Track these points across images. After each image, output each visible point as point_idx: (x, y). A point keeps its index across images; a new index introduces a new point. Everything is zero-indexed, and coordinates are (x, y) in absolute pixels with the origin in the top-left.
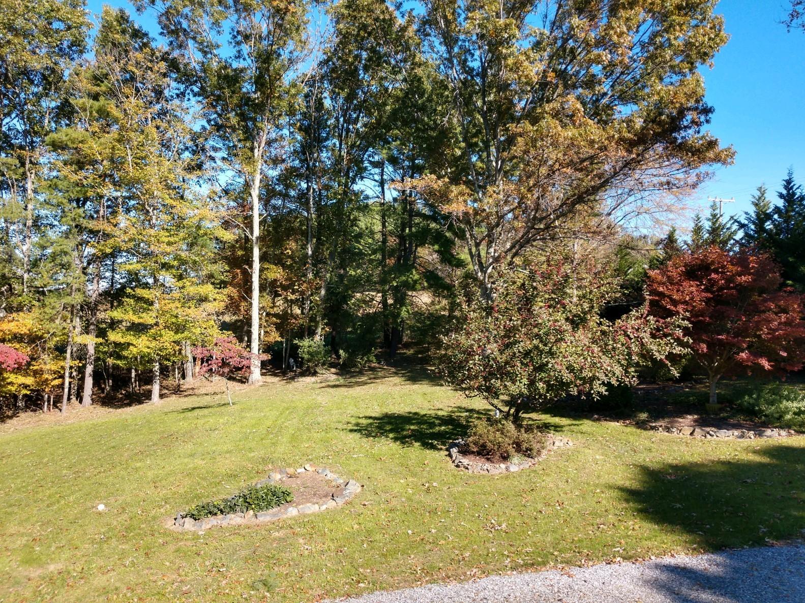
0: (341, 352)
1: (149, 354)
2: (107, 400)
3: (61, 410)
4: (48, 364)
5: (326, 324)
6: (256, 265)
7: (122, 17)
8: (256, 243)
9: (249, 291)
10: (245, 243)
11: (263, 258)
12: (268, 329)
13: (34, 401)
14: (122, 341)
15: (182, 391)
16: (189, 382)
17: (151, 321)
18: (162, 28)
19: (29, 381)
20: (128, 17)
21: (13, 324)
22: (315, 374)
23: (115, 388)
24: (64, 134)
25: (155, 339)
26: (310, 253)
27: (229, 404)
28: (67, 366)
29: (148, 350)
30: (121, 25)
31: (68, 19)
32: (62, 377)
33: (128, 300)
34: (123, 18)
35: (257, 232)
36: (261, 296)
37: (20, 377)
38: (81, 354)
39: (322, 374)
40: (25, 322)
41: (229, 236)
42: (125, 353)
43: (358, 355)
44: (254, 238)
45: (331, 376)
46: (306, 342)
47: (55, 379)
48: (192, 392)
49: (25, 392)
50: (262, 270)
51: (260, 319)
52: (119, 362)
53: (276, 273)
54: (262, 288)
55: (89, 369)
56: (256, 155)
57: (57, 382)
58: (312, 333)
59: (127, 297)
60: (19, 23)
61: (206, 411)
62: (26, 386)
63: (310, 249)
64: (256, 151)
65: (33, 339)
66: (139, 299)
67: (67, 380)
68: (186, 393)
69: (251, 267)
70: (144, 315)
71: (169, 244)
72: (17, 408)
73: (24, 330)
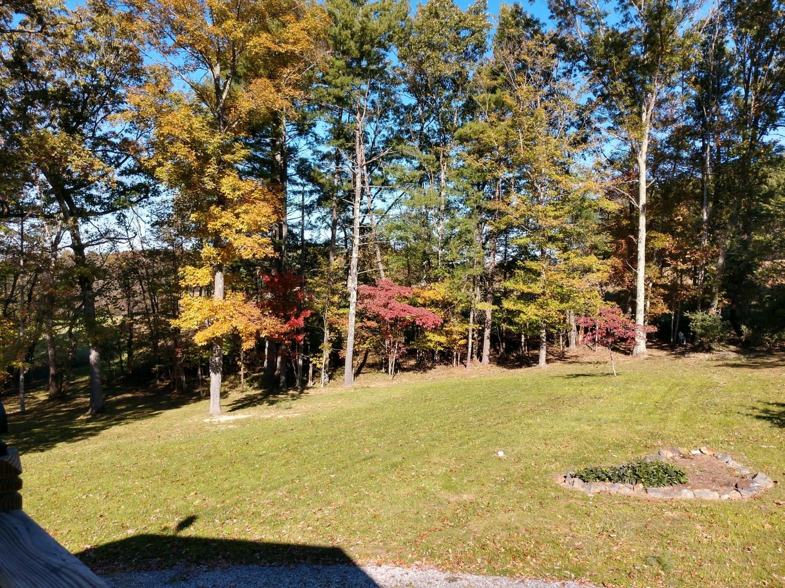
0: (743, 327)
1: (537, 321)
2: (501, 361)
3: (466, 366)
4: (456, 326)
5: (725, 296)
6: (643, 234)
7: (516, 11)
8: (643, 211)
9: (634, 261)
10: (631, 213)
11: (649, 227)
12: (655, 301)
13: (446, 357)
14: (514, 308)
15: (567, 358)
16: (573, 350)
17: (539, 291)
18: (552, 12)
19: (443, 339)
20: (522, 10)
21: (431, 292)
22: (709, 350)
23: (508, 350)
24: (469, 127)
25: (542, 307)
26: (705, 217)
27: (613, 374)
28: (470, 329)
29: (537, 318)
30: (515, 18)
31: (473, 25)
32: (466, 338)
33: (518, 271)
34: (517, 12)
35: (643, 199)
36: (647, 267)
37: (436, 336)
38: (481, 320)
39: (719, 351)
40: (439, 291)
41: (613, 206)
42: (516, 320)
43: (766, 332)
44: (640, 207)
45: (730, 354)
46: (699, 316)
47: (461, 339)
48: (575, 359)
49: (439, 348)
50: (648, 240)
51: (646, 290)
52: (511, 327)
53: (665, 242)
54: (648, 258)
55: (487, 332)
56: (644, 119)
57: (463, 342)
58: (706, 306)
59: (519, 268)
60: (436, 39)
61: (590, 379)
62: (440, 344)
63: (705, 214)
64: (644, 115)
65: (445, 305)
66: (529, 270)
67: (471, 341)
68: (570, 360)
69: (637, 237)
70: (532, 285)
71: (556, 218)
72: (434, 361)
73: (439, 298)
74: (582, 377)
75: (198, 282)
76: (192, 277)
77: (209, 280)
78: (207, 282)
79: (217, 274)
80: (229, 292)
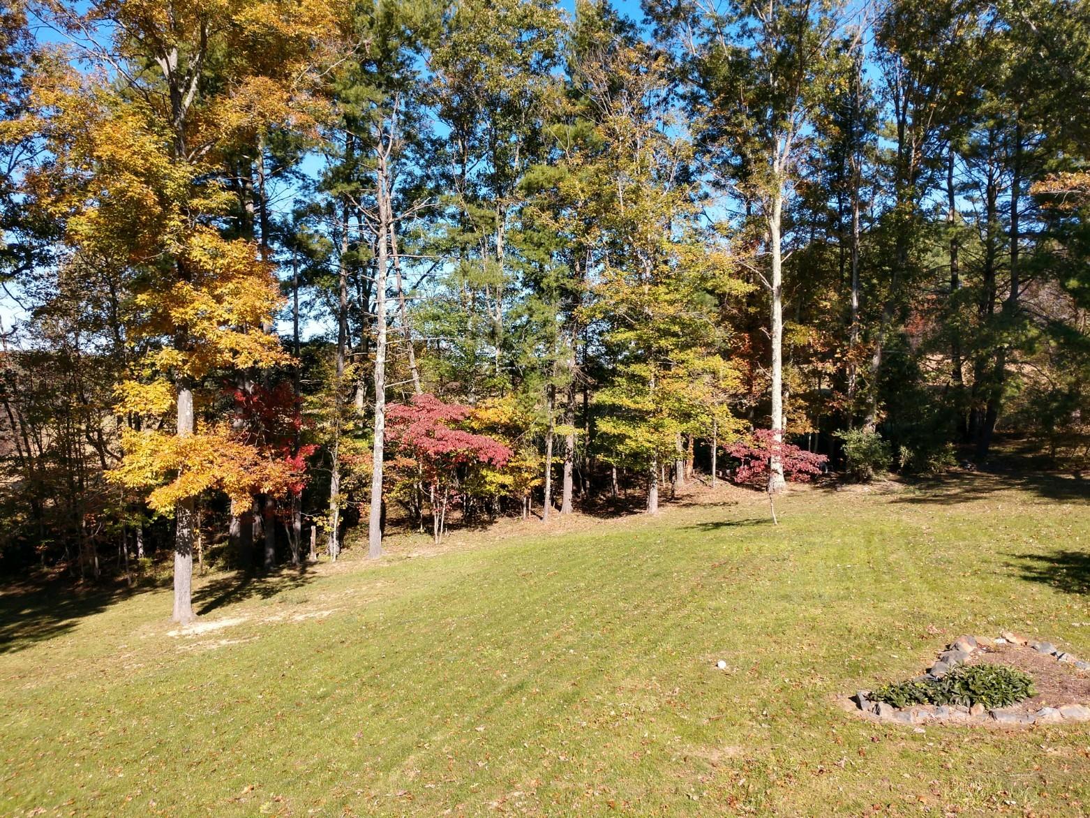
0: (903, 449)
1: (648, 449)
2: (586, 506)
3: (541, 518)
4: (531, 460)
5: (883, 408)
6: (778, 327)
7: (603, 8)
8: (778, 296)
9: (768, 362)
10: (759, 299)
11: (786, 315)
12: (794, 416)
13: (511, 506)
14: (616, 432)
15: (678, 499)
17: (652, 407)
18: (647, 14)
19: (508, 480)
20: (610, 6)
21: (491, 411)
22: (866, 481)
23: (593, 492)
24: (540, 172)
25: (656, 430)
26: (855, 304)
28: (549, 462)
29: (648, 445)
30: (601, 19)
31: (543, 23)
32: (543, 475)
33: (619, 379)
34: (604, 11)
35: (778, 279)
36: (785, 371)
37: (498, 475)
38: (559, 448)
39: (879, 481)
40: (501, 409)
41: (740, 288)
42: (620, 448)
43: (931, 454)
44: (775, 288)
45: (887, 480)
46: (854, 435)
47: (533, 479)
48: (689, 502)
49: (503, 493)
50: (785, 332)
51: (783, 402)
52: (611, 460)
53: (807, 336)
54: (785, 360)
55: (568, 468)
56: (776, 170)
57: (536, 482)
58: (859, 422)
59: (619, 376)
60: (492, 39)
62: (503, 486)
63: (855, 299)
64: (776, 163)
65: (512, 431)
66: (632, 377)
67: (549, 481)
68: (684, 502)
69: (770, 329)
70: (638, 399)
71: (671, 303)
72: (490, 511)
73: (504, 420)
74: (725, 527)
75: (148, 407)
76: (137, 399)
77: (169, 403)
78: (165, 407)
79: (182, 392)
80: (201, 421)
